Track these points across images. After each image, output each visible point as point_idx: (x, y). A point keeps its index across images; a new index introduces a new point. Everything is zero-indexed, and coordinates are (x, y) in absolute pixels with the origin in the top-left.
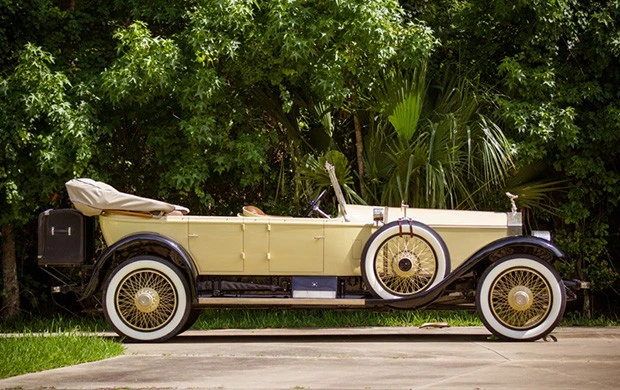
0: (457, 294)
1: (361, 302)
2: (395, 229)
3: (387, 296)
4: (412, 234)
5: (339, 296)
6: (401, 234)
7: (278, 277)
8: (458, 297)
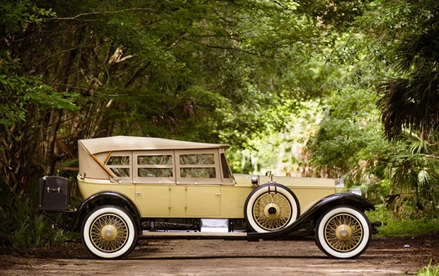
0: (304, 230)
1: (245, 234)
2: (266, 189)
3: (260, 230)
4: (276, 192)
5: (230, 230)
6: (269, 191)
7: (191, 219)
8: (304, 232)
